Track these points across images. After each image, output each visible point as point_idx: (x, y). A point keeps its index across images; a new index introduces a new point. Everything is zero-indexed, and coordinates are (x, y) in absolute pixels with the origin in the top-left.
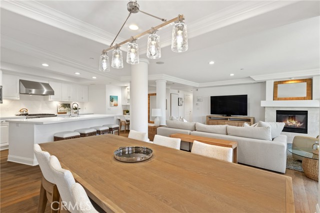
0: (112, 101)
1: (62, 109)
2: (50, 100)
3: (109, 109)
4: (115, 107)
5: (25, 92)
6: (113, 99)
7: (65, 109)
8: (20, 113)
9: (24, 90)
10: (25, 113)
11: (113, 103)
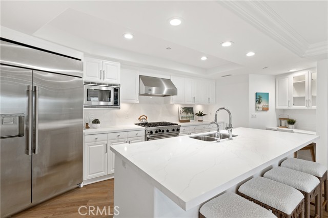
0: (259, 103)
1: (184, 115)
2: (171, 103)
3: (254, 117)
4: (264, 113)
5: (144, 93)
6: (260, 98)
7: (188, 115)
8: (139, 122)
9: (144, 89)
10: (144, 121)
11: (261, 105)
